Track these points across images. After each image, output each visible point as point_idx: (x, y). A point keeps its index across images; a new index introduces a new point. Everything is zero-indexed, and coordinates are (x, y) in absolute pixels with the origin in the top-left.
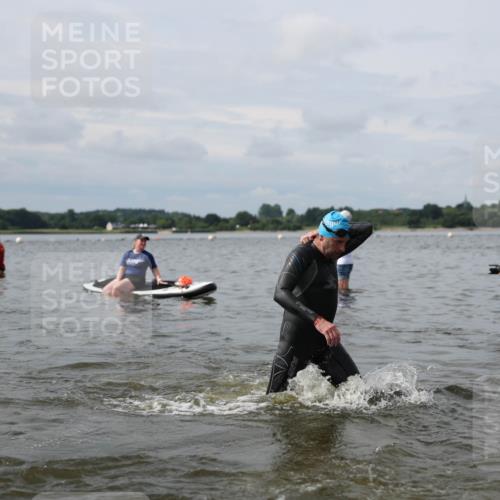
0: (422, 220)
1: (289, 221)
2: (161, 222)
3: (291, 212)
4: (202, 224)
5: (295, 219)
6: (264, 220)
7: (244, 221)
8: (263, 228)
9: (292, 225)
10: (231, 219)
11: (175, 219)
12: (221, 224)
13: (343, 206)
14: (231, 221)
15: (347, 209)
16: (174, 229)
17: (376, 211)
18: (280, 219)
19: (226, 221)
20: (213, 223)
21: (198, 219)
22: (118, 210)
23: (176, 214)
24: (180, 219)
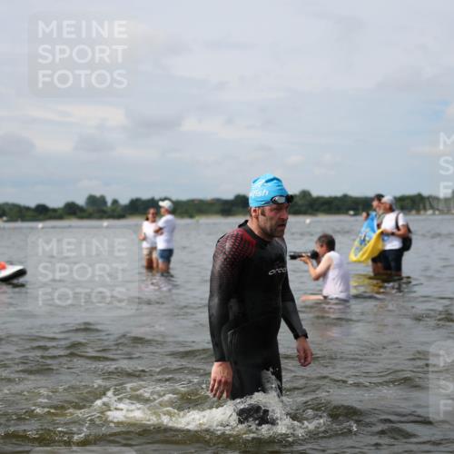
0: (234, 208)
1: (113, 211)
3: (115, 202)
4: (31, 213)
5: (119, 209)
6: (91, 209)
7: (72, 211)
8: (90, 216)
9: (116, 214)
10: (59, 209)
11: (6, 209)
12: (50, 214)
14: (60, 211)
16: (5, 218)
17: (193, 201)
18: (105, 208)
19: (55, 210)
20: (42, 212)
21: (28, 209)
23: (6, 204)
24: (11, 210)
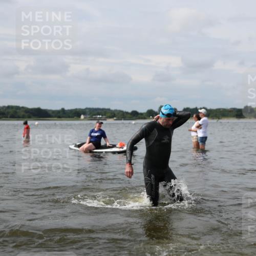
2: (109, 115)
4: (129, 116)
7: (151, 114)
10: (144, 113)
11: (116, 113)
12: (139, 116)
13: (202, 107)
14: (144, 115)
15: (204, 108)
16: (115, 118)
17: (219, 109)
19: (142, 114)
20: (135, 115)
21: (127, 113)
22: (87, 109)
23: (116, 110)
24: (118, 113)
